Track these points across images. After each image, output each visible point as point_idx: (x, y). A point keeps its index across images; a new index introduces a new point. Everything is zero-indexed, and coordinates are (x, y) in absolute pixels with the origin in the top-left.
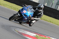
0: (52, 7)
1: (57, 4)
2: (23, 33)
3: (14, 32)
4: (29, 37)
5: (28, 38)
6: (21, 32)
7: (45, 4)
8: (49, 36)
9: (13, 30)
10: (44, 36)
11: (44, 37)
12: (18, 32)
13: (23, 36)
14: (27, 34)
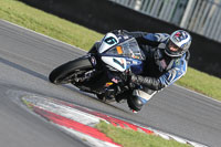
0: (160, 18)
1: (181, 6)
2: (53, 110)
3: (18, 107)
4: (75, 129)
5: (71, 130)
6: (43, 107)
7: (135, 4)
8: (148, 126)
9: (16, 100)
10: (130, 125)
11: (129, 128)
12: (33, 107)
13: (52, 123)
14: (68, 115)
